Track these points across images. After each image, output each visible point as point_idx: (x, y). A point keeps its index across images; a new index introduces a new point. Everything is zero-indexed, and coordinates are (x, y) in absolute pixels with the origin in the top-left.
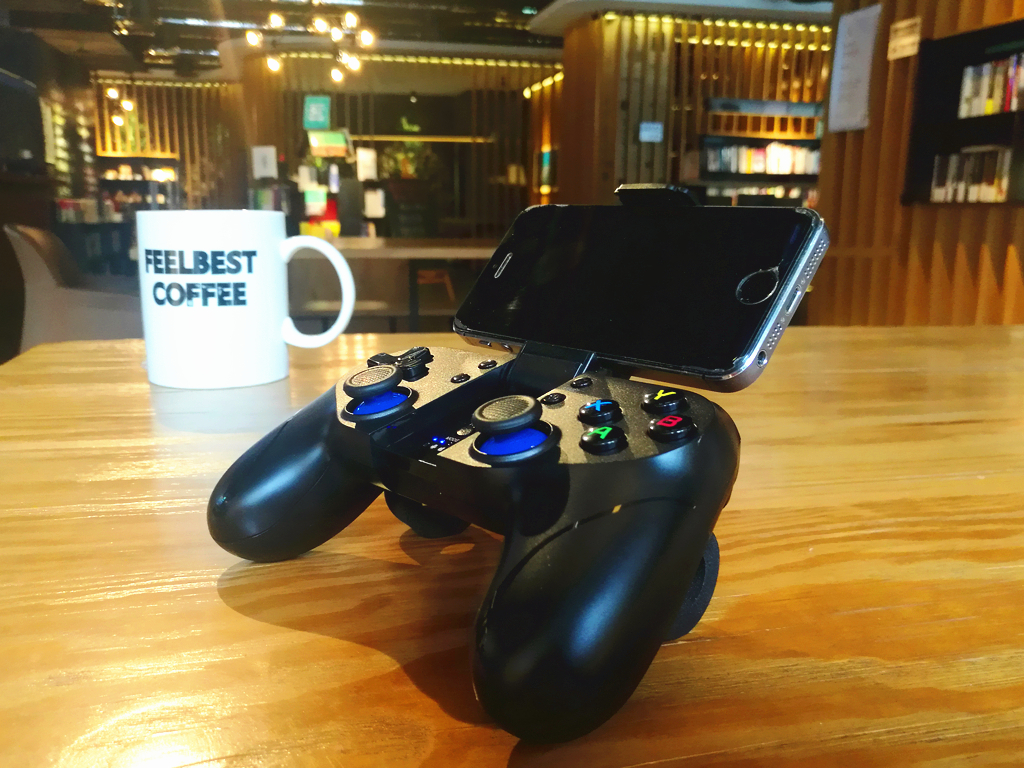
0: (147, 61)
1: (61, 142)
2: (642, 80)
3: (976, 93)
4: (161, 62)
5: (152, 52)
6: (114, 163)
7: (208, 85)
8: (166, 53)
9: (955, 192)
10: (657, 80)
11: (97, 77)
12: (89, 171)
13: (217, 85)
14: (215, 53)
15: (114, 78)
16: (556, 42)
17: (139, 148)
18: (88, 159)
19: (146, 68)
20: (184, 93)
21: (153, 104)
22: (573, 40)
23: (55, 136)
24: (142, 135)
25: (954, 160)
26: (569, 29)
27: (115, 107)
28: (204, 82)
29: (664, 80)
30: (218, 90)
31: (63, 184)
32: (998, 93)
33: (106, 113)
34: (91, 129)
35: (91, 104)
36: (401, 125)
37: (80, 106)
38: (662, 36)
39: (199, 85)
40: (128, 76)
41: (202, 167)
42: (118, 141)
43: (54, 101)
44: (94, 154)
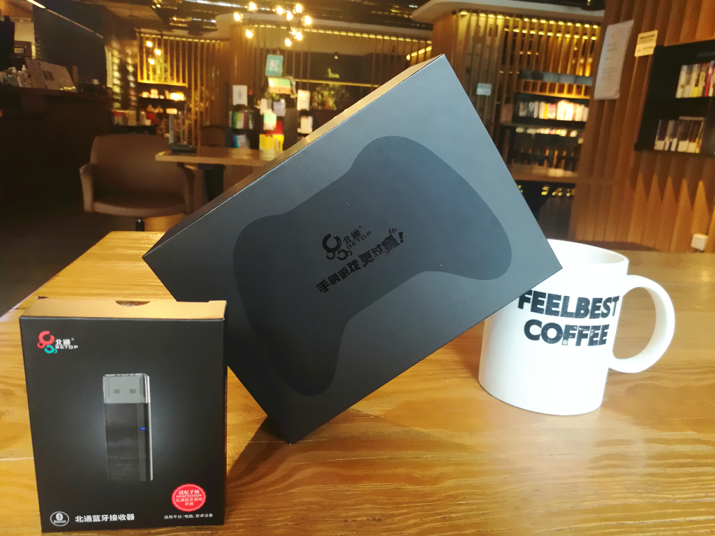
0: (172, 24)
1: (117, 74)
2: (481, 55)
3: (688, 82)
4: (180, 25)
5: (175, 19)
6: (148, 87)
7: (208, 41)
8: (183, 20)
9: (671, 144)
10: (490, 56)
11: (140, 33)
12: (133, 93)
13: (213, 41)
14: (213, 21)
15: (151, 34)
16: (429, 27)
17: (163, 79)
18: (132, 85)
19: (171, 28)
20: (193, 45)
21: (174, 51)
22: (439, 26)
23: (113, 70)
24: (166, 71)
25: (671, 124)
26: (437, 20)
27: (150, 53)
28: (206, 39)
29: (495, 56)
30: (214, 45)
31: (117, 101)
32: (702, 83)
33: (145, 56)
34: (135, 66)
35: (136, 50)
36: (328, 74)
37: (129, 51)
38: (497, 27)
39: (202, 41)
40: (159, 33)
41: (201, 92)
42: (151, 73)
43: (113, 48)
44: (136, 82)
